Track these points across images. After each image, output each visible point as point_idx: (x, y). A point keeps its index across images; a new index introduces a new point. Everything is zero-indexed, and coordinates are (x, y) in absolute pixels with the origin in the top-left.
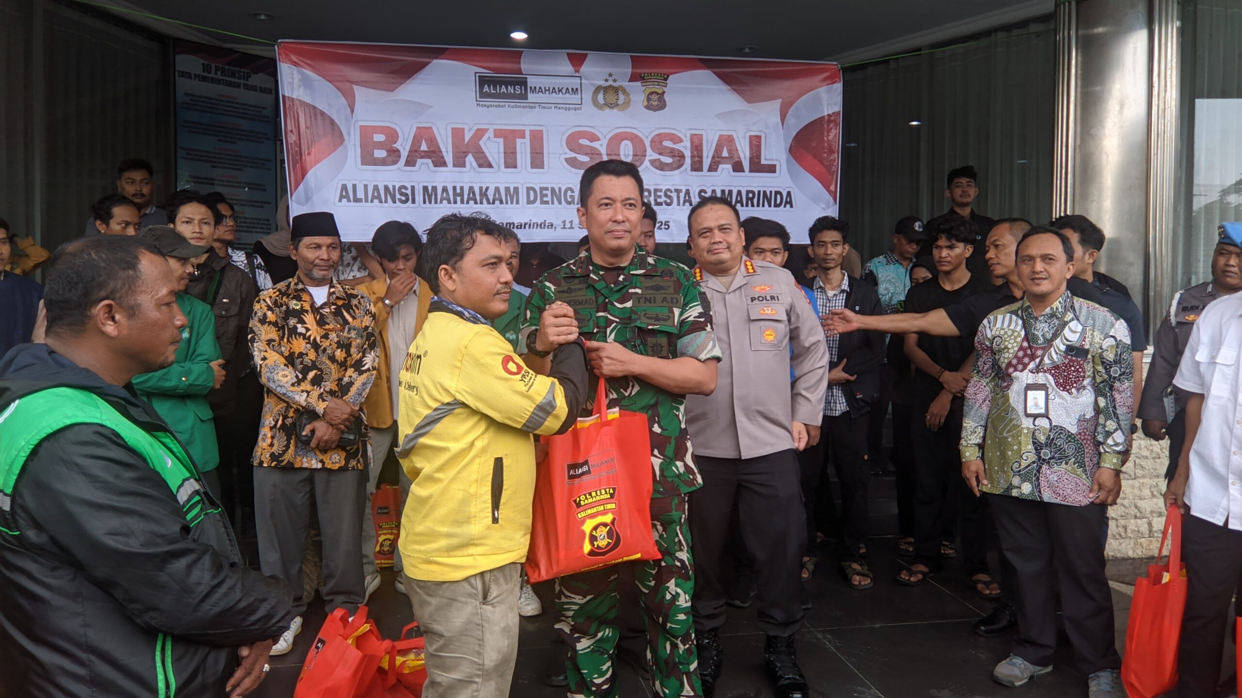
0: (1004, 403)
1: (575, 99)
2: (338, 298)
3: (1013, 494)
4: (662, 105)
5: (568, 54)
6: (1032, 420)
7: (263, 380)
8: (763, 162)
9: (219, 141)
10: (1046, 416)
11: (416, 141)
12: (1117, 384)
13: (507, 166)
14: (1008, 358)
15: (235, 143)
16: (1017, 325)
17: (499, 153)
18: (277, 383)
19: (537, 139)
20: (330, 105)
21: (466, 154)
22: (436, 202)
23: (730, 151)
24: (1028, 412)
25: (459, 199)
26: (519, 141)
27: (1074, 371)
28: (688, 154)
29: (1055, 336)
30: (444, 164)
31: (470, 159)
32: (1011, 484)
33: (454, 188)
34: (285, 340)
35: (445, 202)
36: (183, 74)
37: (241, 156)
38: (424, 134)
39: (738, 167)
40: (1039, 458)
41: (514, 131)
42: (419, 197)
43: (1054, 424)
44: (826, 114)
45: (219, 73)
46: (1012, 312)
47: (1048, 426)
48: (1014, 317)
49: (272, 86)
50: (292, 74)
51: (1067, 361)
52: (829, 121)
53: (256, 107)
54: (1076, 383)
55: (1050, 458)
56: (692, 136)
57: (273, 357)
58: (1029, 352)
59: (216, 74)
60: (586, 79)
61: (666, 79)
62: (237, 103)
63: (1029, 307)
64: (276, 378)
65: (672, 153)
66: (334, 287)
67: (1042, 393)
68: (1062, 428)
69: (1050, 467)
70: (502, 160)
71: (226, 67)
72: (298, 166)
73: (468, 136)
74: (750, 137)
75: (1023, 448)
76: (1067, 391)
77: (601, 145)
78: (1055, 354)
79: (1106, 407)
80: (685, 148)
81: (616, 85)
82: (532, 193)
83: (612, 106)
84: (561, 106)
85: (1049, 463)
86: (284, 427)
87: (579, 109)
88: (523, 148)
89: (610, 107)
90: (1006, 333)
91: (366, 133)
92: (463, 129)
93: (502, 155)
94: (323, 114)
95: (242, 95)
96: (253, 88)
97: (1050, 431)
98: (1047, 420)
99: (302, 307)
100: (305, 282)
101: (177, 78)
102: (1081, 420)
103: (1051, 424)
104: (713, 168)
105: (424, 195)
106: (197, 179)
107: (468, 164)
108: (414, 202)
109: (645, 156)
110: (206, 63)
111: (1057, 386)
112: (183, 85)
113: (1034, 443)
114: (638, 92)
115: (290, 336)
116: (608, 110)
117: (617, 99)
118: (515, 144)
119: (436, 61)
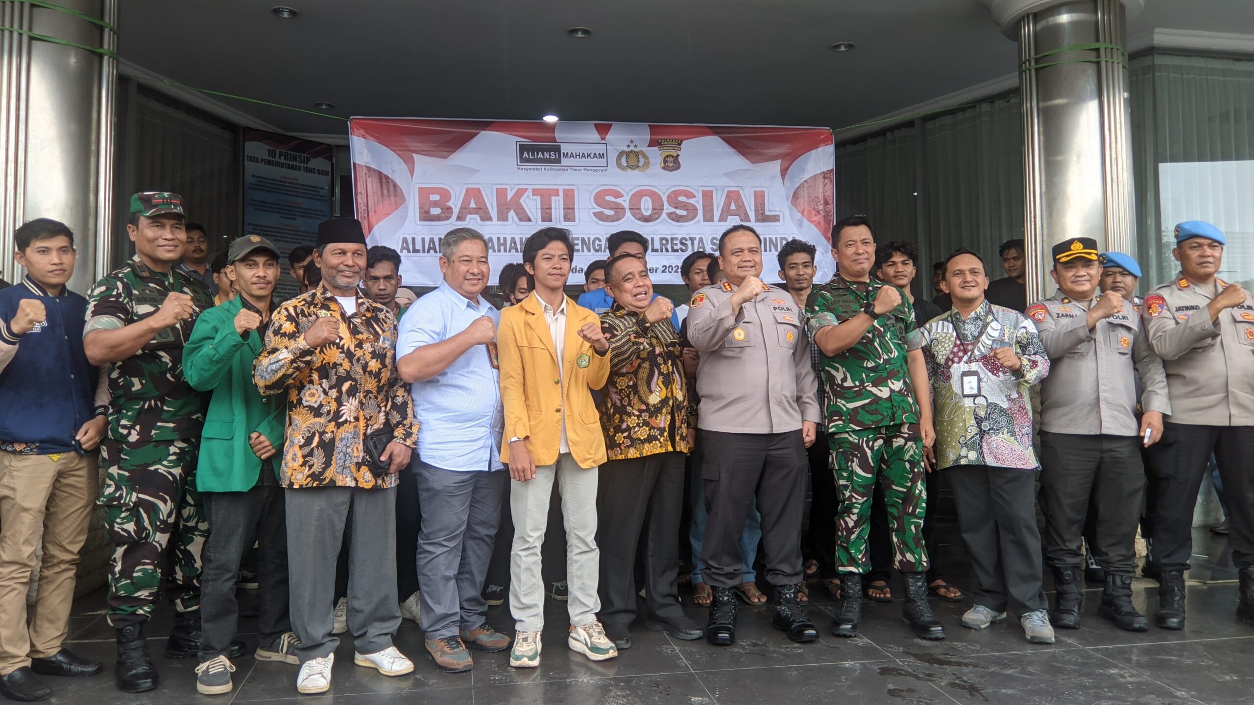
0: (947, 393)
1: (602, 162)
3: (962, 463)
4: (677, 166)
5: (596, 125)
6: (970, 399)
8: (767, 213)
10: (981, 395)
11: (466, 200)
13: (543, 220)
14: (945, 355)
15: (295, 219)
16: (949, 329)
17: (536, 209)
19: (569, 195)
20: (394, 171)
21: (508, 210)
23: (737, 205)
24: (966, 393)
26: (553, 198)
28: (700, 207)
29: (981, 334)
30: (490, 219)
31: (512, 214)
32: (960, 455)
33: (499, 239)
36: (251, 159)
37: (299, 231)
38: (474, 193)
40: (981, 430)
41: (549, 190)
44: (821, 171)
45: (283, 157)
46: (944, 320)
47: (985, 404)
48: (946, 323)
52: (824, 178)
53: (314, 187)
55: (989, 430)
56: (704, 191)
58: (962, 347)
59: (280, 158)
60: (611, 145)
61: (680, 144)
62: (297, 184)
63: (957, 314)
65: (685, 206)
67: (975, 379)
69: (990, 437)
70: (539, 215)
71: (289, 152)
73: (510, 195)
74: (755, 192)
75: (967, 423)
76: (995, 375)
77: (625, 201)
78: (983, 347)
80: (698, 202)
81: (637, 150)
83: (632, 167)
84: (589, 168)
85: (988, 433)
86: (321, 443)
87: (605, 170)
88: (557, 204)
89: (632, 169)
91: (424, 193)
92: (506, 189)
94: (387, 178)
95: (302, 177)
96: (311, 171)
97: (987, 408)
98: (983, 399)
101: (246, 162)
102: (1009, 398)
103: (987, 401)
109: (663, 209)
110: (271, 149)
111: (987, 371)
112: (252, 169)
113: (976, 418)
114: (656, 155)
116: (630, 171)
117: (638, 162)
118: (550, 201)
119: (483, 132)
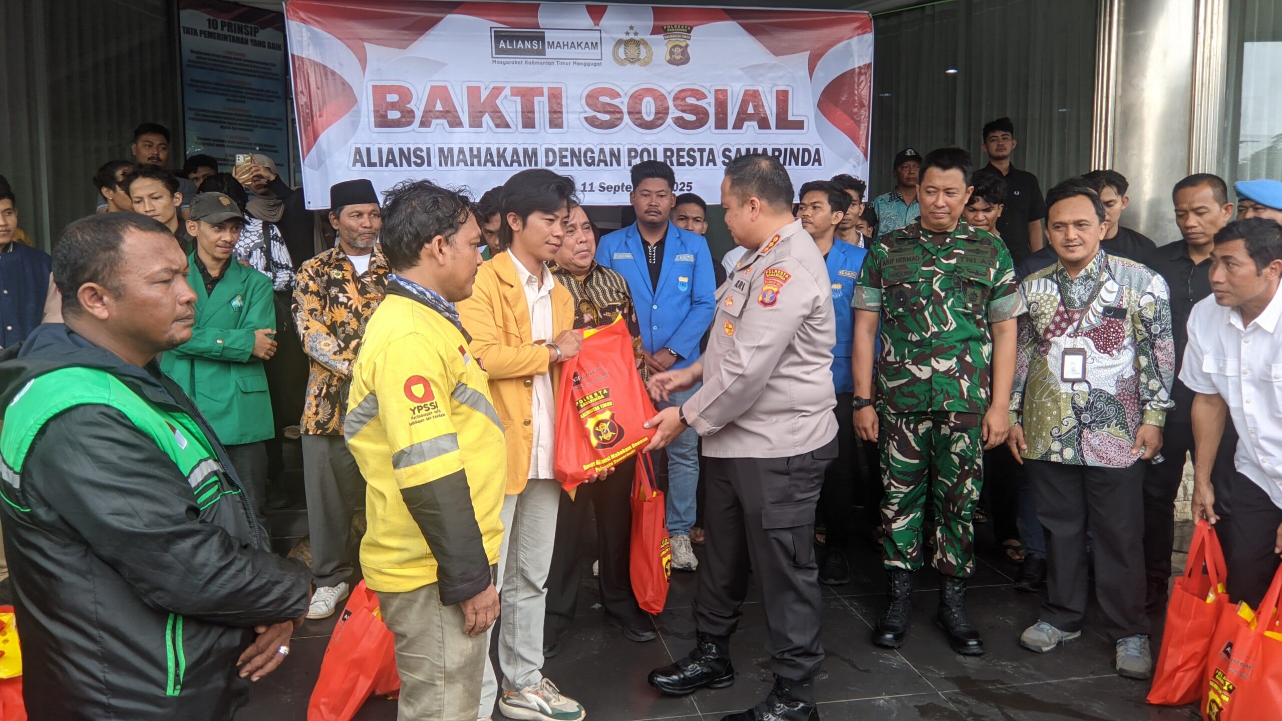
0: (1042, 368)
1: (594, 54)
2: (379, 267)
3: (1052, 460)
4: (685, 60)
5: (587, 6)
6: (1070, 385)
7: (307, 350)
8: (790, 118)
9: (228, 100)
10: (1083, 380)
11: (431, 101)
12: (1158, 342)
13: (525, 126)
14: (1045, 324)
15: (244, 102)
16: (1052, 289)
17: (516, 112)
18: (320, 352)
19: (555, 96)
20: (341, 65)
21: (482, 113)
22: (452, 165)
23: (755, 107)
24: (1066, 376)
25: (476, 161)
26: (536, 99)
27: (1114, 333)
28: (712, 111)
29: (1092, 298)
30: (460, 124)
31: (486, 119)
32: (1050, 449)
33: (471, 149)
34: (327, 309)
35: (462, 164)
36: (189, 31)
37: (250, 116)
38: (439, 93)
39: (764, 124)
40: (1080, 422)
41: (532, 89)
42: (435, 160)
43: (1093, 387)
44: (856, 66)
45: (225, 28)
46: (1046, 277)
47: (1087, 390)
48: (1049, 282)
49: (281, 42)
50: (301, 31)
51: (1105, 323)
52: (860, 74)
53: (264, 63)
54: (1116, 343)
55: (1091, 423)
56: (717, 91)
57: (316, 327)
58: (1066, 316)
59: (222, 29)
60: (606, 32)
61: (689, 32)
62: (245, 60)
63: (1063, 271)
64: (318, 348)
65: (694, 110)
66: (375, 256)
67: (1080, 358)
68: (1101, 391)
69: (1092, 431)
70: (520, 120)
71: (233, 22)
72: (310, 128)
73: (484, 95)
74: (777, 91)
75: (1063, 414)
76: (1108, 353)
77: (622, 103)
78: (1093, 317)
79: (1149, 366)
80: (709, 104)
81: (637, 38)
82: (551, 154)
83: (633, 61)
84: (580, 61)
85: (1089, 427)
86: (328, 395)
87: (599, 64)
88: (541, 106)
89: (631, 62)
90: (1042, 298)
91: (379, 91)
92: (479, 88)
93: (520, 115)
94: (333, 73)
95: (250, 52)
96: (261, 44)
97: (1089, 395)
98: (1086, 384)
99: (343, 276)
100: (346, 251)
101: (183, 35)
102: (1120, 381)
103: (1090, 387)
104: (738, 125)
105: (440, 157)
106: (205, 141)
107: (484, 124)
108: (429, 164)
109: (668, 113)
110: (212, 18)
111: (1097, 349)
112: (189, 43)
113: (1074, 408)
114: (660, 47)
115: (332, 305)
116: (629, 65)
117: (639, 54)
118: (533, 102)
119: (450, 17)
